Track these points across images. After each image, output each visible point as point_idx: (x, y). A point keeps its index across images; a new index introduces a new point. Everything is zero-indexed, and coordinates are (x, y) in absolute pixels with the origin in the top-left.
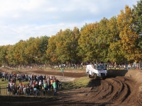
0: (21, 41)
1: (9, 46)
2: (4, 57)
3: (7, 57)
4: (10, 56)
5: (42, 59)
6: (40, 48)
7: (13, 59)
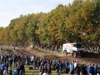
0: (61, 6)
1: (41, 15)
2: (33, 31)
3: (37, 32)
4: (43, 30)
5: (94, 36)
6: (91, 18)
7: (47, 36)
